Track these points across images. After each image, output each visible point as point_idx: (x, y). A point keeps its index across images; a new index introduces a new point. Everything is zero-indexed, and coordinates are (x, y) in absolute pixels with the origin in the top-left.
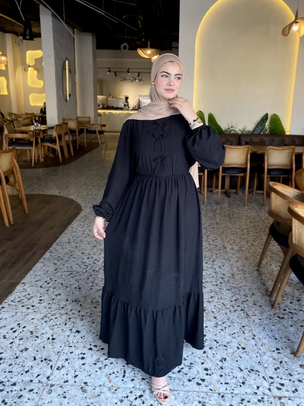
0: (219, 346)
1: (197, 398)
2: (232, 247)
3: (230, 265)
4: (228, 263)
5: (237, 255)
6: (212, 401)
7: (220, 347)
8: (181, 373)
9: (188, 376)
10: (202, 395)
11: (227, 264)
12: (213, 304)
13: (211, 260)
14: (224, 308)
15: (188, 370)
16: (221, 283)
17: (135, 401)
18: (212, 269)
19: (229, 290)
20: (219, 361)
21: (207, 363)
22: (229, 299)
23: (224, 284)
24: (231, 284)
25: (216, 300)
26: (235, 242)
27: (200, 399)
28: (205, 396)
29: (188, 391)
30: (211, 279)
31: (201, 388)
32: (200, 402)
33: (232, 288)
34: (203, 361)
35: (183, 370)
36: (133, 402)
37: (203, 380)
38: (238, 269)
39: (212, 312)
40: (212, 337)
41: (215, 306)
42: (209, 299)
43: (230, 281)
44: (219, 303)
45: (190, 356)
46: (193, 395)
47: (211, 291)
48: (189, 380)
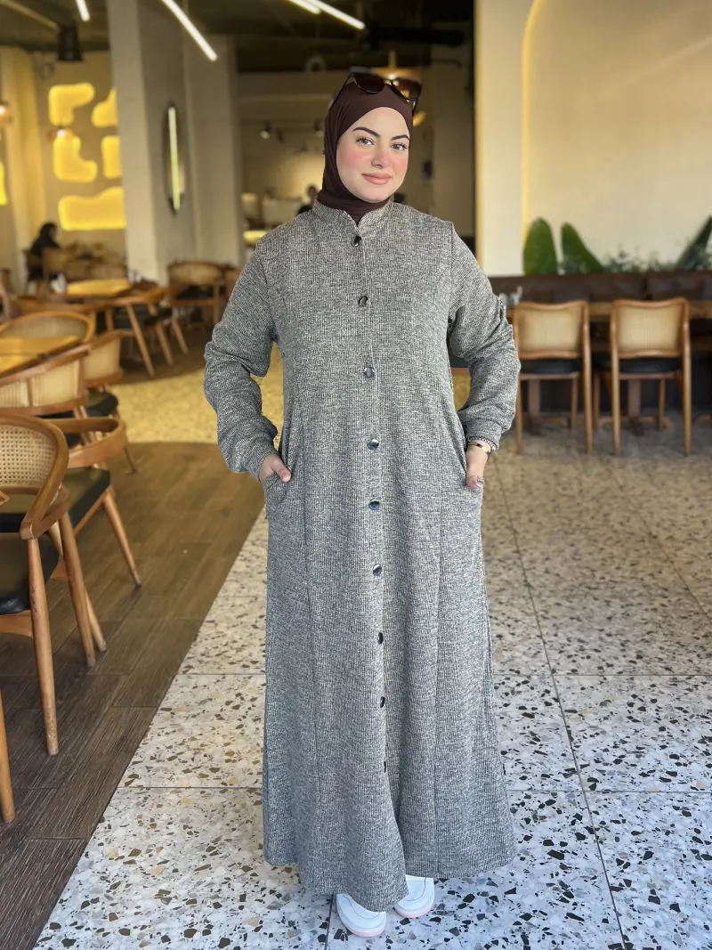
0: (691, 717)
1: (670, 802)
2: (670, 534)
3: (675, 570)
4: (669, 567)
5: (686, 550)
6: (701, 805)
7: (694, 719)
8: (623, 763)
9: (639, 768)
10: (678, 797)
11: (666, 569)
12: (656, 645)
13: (627, 563)
14: (682, 650)
15: (637, 759)
16: (663, 605)
17: (540, 810)
18: (633, 580)
19: (685, 618)
20: (699, 742)
21: (673, 746)
22: (690, 634)
23: (671, 608)
24: (687, 606)
25: (660, 637)
26: (673, 525)
27: (676, 804)
28: (685, 798)
29: (646, 792)
30: (639, 600)
31: (672, 786)
32: (676, 808)
33: (692, 614)
34: (664, 744)
35: (624, 759)
36: (539, 812)
37: (674, 774)
38: (697, 577)
39: (657, 660)
40: (671, 703)
41: (661, 648)
42: (643, 635)
43: (682, 601)
44: (669, 643)
45: (632, 737)
46: (658, 797)
47: (644, 621)
48: (644, 775)
